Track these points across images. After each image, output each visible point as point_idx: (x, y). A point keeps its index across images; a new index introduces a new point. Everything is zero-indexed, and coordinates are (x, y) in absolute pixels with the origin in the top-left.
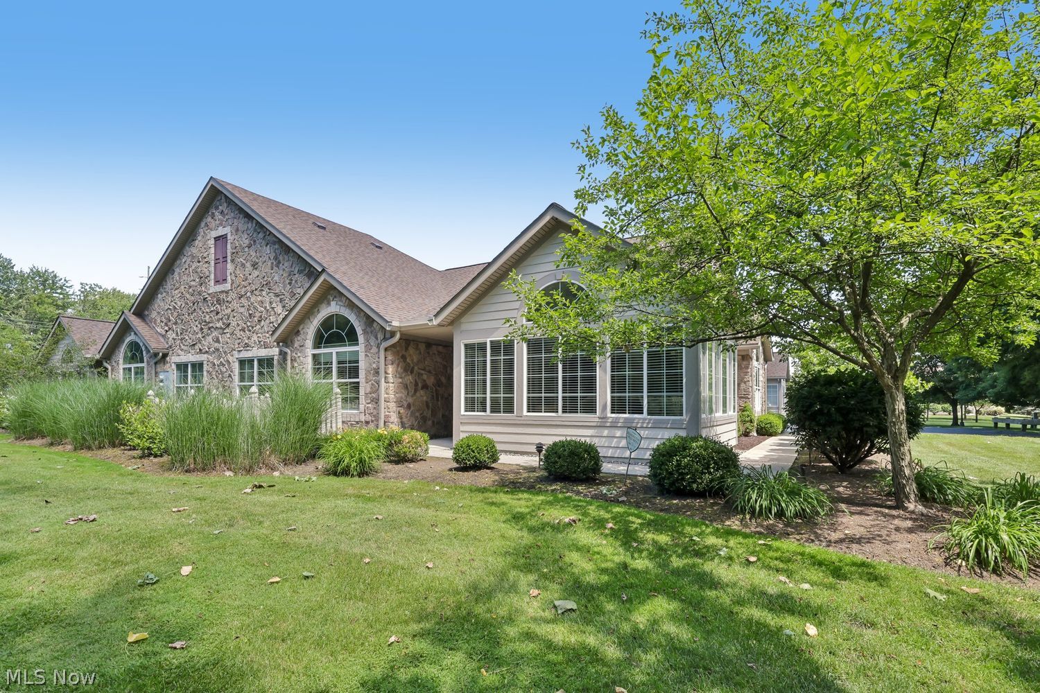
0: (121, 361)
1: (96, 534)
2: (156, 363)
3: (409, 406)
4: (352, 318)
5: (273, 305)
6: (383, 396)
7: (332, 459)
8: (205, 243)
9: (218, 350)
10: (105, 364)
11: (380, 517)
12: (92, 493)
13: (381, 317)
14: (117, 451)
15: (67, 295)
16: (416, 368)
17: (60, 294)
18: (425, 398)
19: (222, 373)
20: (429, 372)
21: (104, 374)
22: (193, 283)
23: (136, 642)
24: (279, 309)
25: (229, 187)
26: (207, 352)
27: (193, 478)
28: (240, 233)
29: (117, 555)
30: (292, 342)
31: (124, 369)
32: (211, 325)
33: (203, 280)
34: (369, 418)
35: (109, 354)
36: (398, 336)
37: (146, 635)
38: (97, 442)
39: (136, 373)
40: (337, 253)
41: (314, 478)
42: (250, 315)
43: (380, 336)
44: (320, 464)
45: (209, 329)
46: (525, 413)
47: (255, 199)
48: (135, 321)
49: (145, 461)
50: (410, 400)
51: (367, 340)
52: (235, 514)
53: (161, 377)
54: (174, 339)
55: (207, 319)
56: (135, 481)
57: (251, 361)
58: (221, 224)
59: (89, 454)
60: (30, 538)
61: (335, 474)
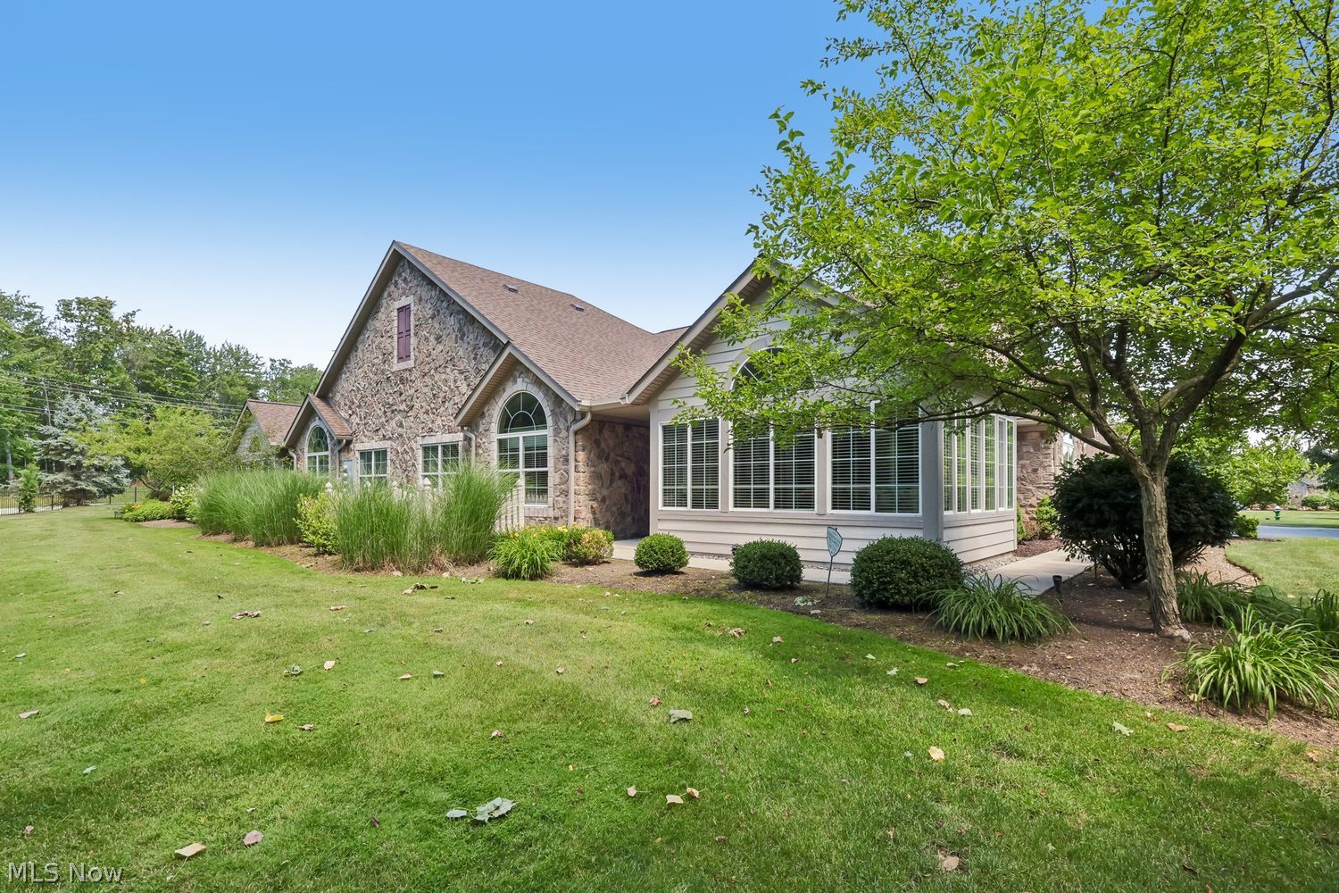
0: (306, 449)
1: (257, 629)
2: (340, 451)
3: (603, 500)
4: (540, 397)
5: (459, 383)
6: (573, 487)
7: (502, 560)
8: (388, 317)
9: (401, 435)
10: (291, 453)
11: (531, 622)
12: (261, 590)
13: (569, 395)
14: (295, 548)
15: (259, 375)
16: (612, 454)
17: (252, 373)
18: (623, 490)
19: (406, 462)
20: (629, 459)
21: (289, 465)
22: (376, 361)
23: (273, 722)
24: (464, 388)
25: (412, 251)
26: (390, 438)
27: (359, 578)
28: (423, 302)
29: (271, 648)
30: (477, 426)
31: (309, 458)
32: (394, 408)
33: (386, 356)
34: (558, 514)
35: (294, 441)
36: (589, 417)
37: (282, 717)
38: (276, 539)
39: (321, 462)
40: (528, 320)
41: (481, 580)
42: (434, 395)
43: (570, 418)
44: (493, 565)
45: (393, 412)
46: (731, 508)
47: (439, 263)
48: (318, 404)
49: (320, 559)
50: (605, 492)
51: (556, 423)
52: (388, 613)
53: (345, 467)
54: (358, 424)
55: (391, 401)
56: (304, 578)
57: (435, 449)
58: (404, 293)
59: (269, 551)
60: (200, 630)
61: (505, 576)
